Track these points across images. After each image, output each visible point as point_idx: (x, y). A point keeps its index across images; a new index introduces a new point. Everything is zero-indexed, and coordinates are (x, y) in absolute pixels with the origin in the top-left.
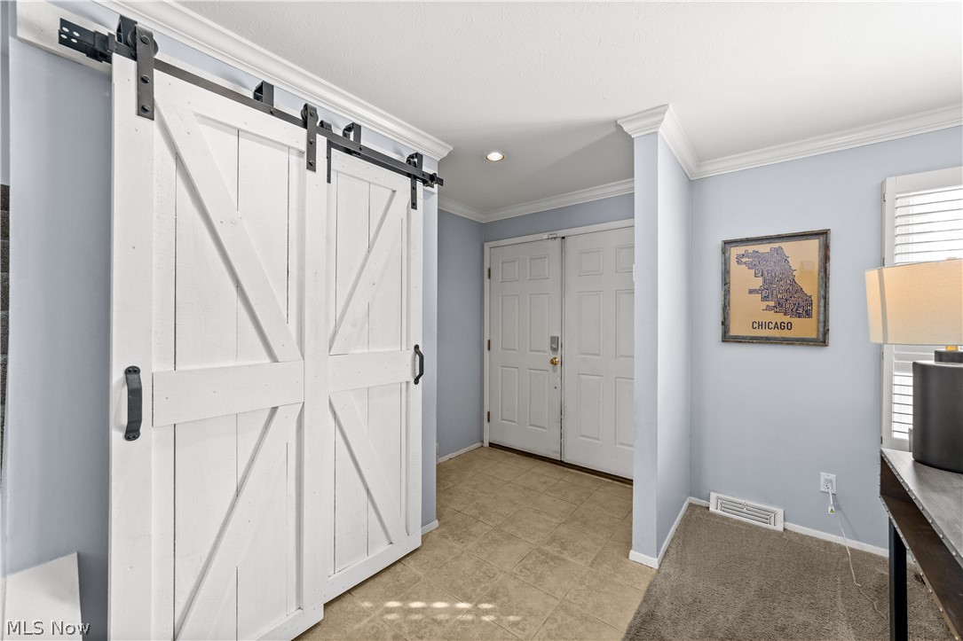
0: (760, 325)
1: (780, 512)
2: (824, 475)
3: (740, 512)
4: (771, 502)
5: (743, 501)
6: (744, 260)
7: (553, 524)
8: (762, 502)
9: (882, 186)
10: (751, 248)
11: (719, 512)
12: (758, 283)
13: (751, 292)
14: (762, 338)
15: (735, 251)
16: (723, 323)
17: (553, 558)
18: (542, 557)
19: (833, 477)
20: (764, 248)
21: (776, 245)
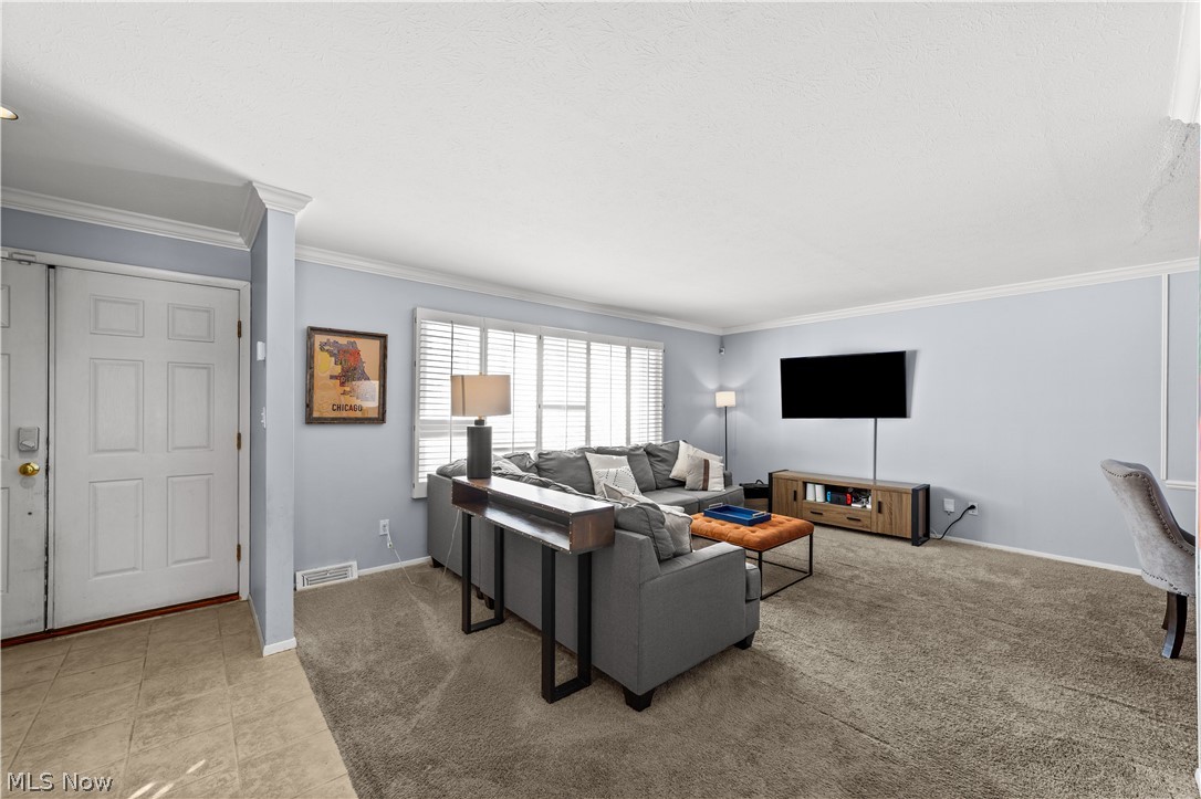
0: (339, 408)
1: (354, 564)
2: (382, 522)
3: (323, 579)
4: (346, 560)
5: (325, 568)
6: (326, 348)
7: (130, 689)
8: (340, 562)
9: (414, 312)
10: (333, 338)
11: (307, 587)
12: (338, 370)
13: (332, 377)
14: (340, 418)
15: (319, 339)
16: (307, 406)
17: (176, 709)
18: (160, 717)
19: (387, 521)
20: (343, 341)
21: (352, 340)
